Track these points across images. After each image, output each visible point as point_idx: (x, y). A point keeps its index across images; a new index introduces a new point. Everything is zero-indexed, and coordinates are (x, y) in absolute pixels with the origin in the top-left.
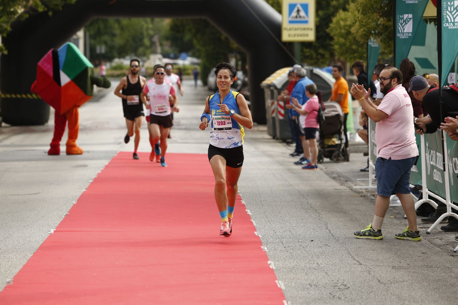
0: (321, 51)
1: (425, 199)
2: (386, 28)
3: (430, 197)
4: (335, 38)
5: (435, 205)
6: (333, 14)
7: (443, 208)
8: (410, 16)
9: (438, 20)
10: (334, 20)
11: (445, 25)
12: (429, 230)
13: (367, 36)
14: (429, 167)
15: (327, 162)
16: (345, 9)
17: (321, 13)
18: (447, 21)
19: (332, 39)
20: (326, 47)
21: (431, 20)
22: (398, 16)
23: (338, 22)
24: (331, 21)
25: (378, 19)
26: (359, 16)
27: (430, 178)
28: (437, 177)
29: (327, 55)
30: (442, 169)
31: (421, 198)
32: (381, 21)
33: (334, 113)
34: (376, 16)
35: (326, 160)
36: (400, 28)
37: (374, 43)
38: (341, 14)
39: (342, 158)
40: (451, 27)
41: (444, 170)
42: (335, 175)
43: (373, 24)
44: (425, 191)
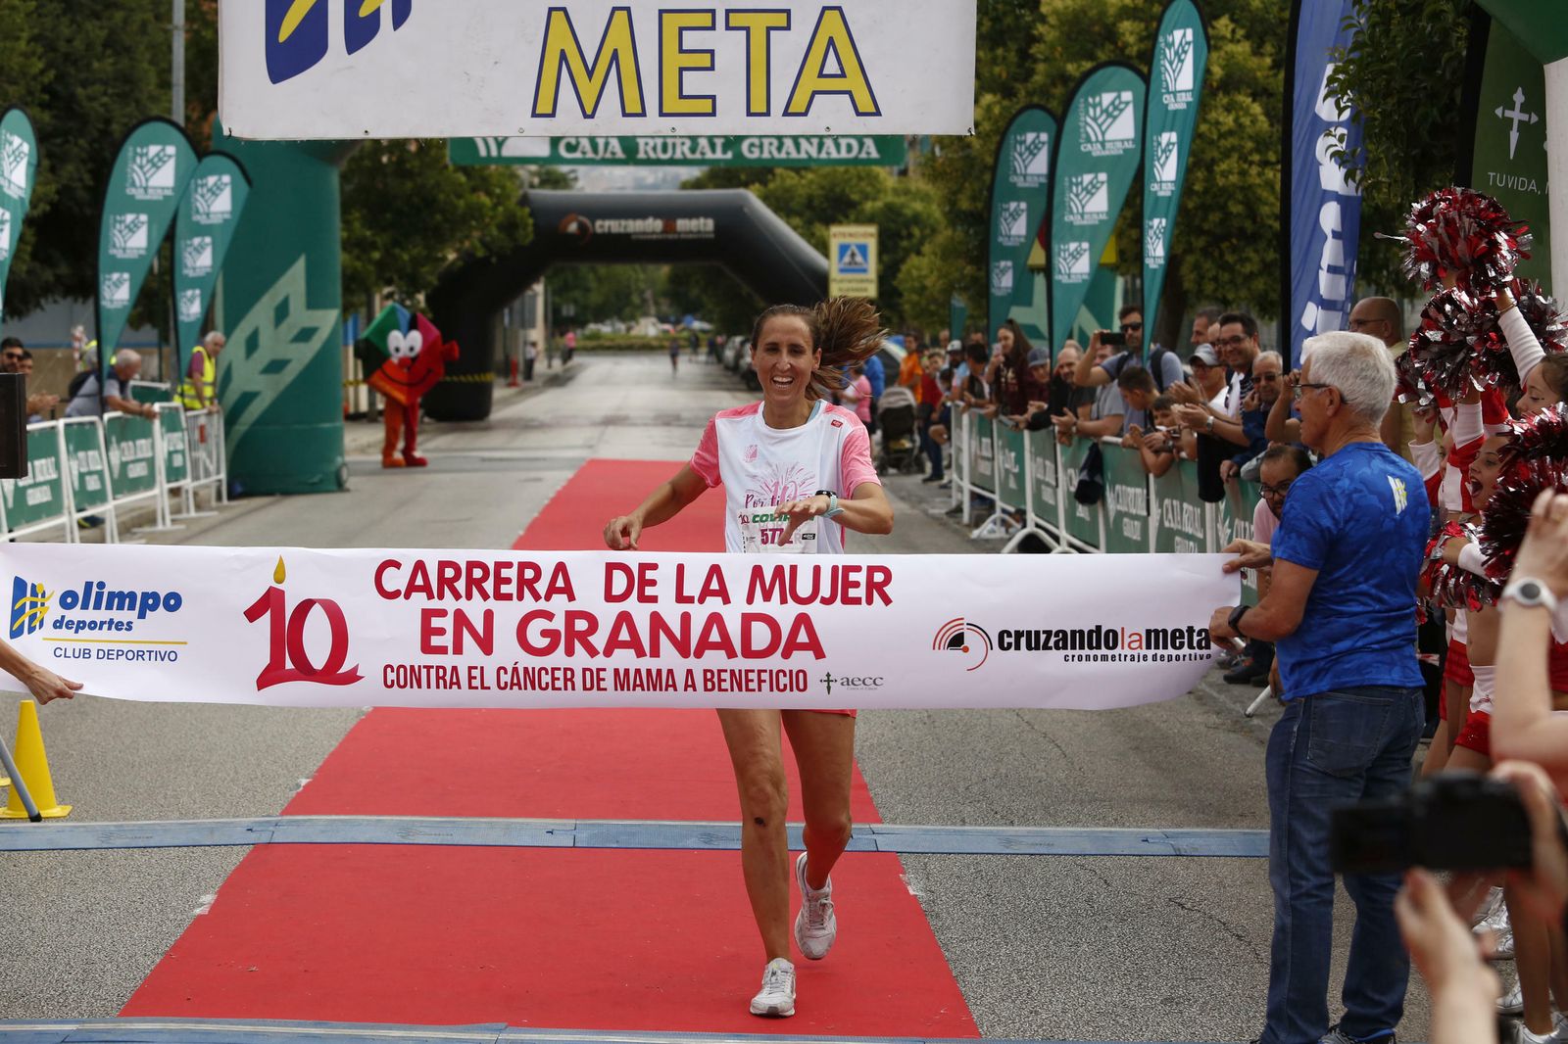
1: (1030, 528)
2: (975, 280)
3: (1038, 526)
4: (906, 294)
6: (903, 260)
8: (1009, 264)
9: (1048, 270)
10: (904, 268)
11: (1057, 277)
13: (949, 291)
15: (893, 475)
16: (919, 253)
17: (886, 258)
18: (1060, 272)
19: (900, 295)
20: (894, 307)
21: (1038, 269)
22: (993, 264)
23: (909, 272)
24: (898, 270)
25: (964, 268)
26: (938, 262)
27: (1037, 495)
28: (1047, 496)
30: (1054, 483)
32: (969, 270)
33: (903, 404)
34: (961, 262)
35: (892, 471)
36: (995, 280)
37: (959, 301)
38: (914, 260)
39: (915, 468)
40: (1065, 280)
41: (1057, 486)
42: (903, 494)
43: (957, 275)
44: (1031, 517)
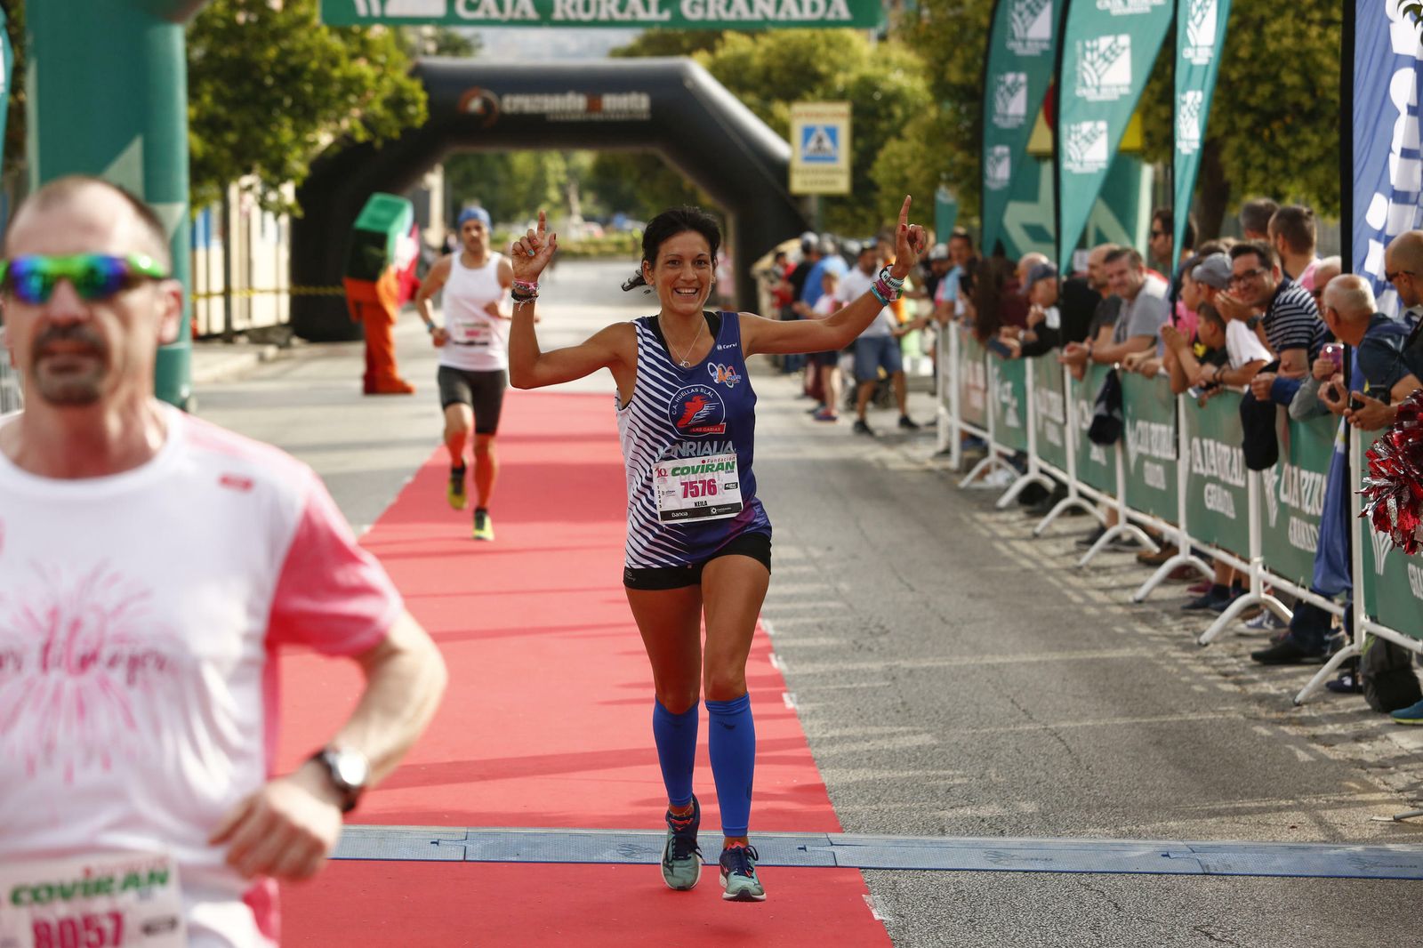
0: (861, 211)
1: (1033, 475)
2: (967, 170)
3: (1042, 471)
4: (883, 187)
5: (1050, 484)
6: (880, 146)
7: (1062, 490)
8: (1006, 149)
9: (1055, 155)
10: (882, 155)
11: (1066, 165)
12: (1038, 530)
13: (934, 183)
14: (1040, 418)
16: (900, 137)
17: (860, 143)
18: (1070, 159)
19: (877, 189)
20: (869, 204)
21: (1040, 157)
22: (988, 150)
23: (888, 159)
24: (875, 158)
25: (953, 155)
26: (922, 148)
27: (1041, 436)
28: (1053, 436)
29: (872, 220)
30: (1062, 421)
31: (1025, 471)
32: (960, 157)
34: (949, 148)
36: (989, 170)
37: (946, 196)
38: (893, 146)
40: (1076, 169)
41: (1065, 424)
43: (944, 163)
44: (1034, 461)
